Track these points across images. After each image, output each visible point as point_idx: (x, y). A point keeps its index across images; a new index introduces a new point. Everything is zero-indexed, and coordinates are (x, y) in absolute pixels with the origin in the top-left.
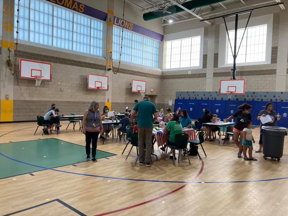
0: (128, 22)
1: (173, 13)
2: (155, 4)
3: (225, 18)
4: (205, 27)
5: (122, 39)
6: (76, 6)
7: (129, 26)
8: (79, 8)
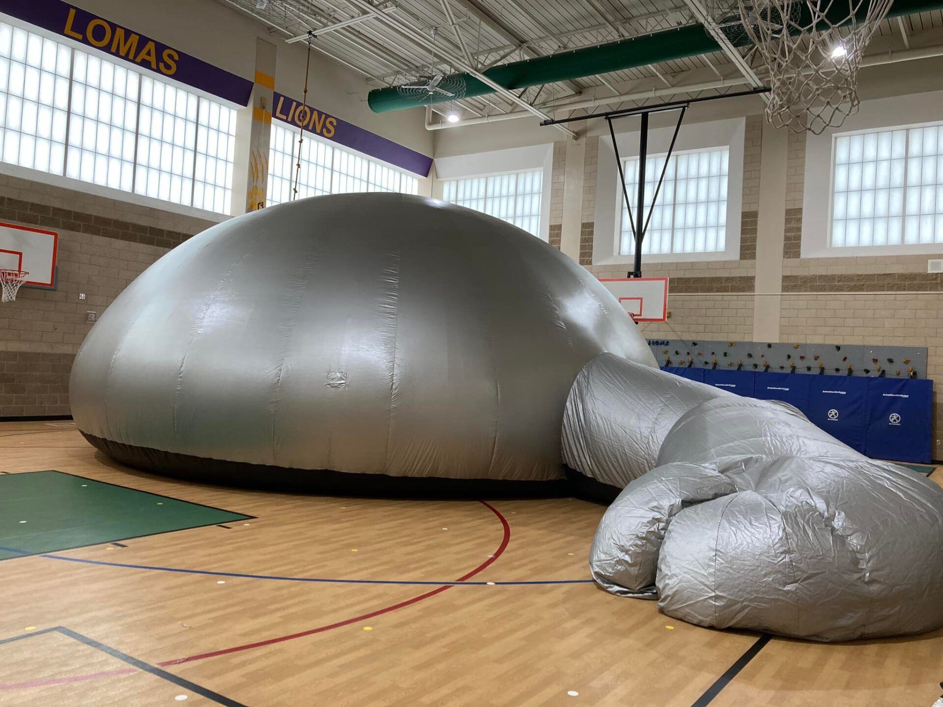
0: (320, 114)
1: (458, 95)
2: (406, 65)
3: (612, 120)
4: (555, 143)
5: (299, 165)
6: (149, 54)
7: (324, 126)
8: (159, 59)
